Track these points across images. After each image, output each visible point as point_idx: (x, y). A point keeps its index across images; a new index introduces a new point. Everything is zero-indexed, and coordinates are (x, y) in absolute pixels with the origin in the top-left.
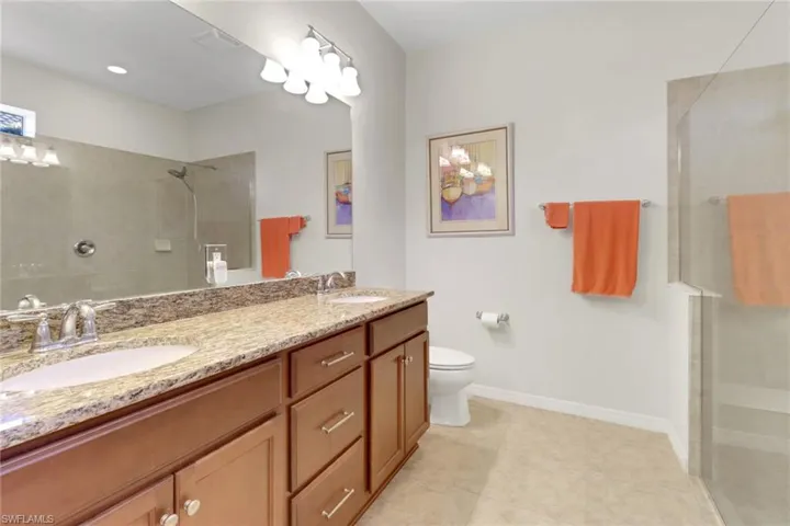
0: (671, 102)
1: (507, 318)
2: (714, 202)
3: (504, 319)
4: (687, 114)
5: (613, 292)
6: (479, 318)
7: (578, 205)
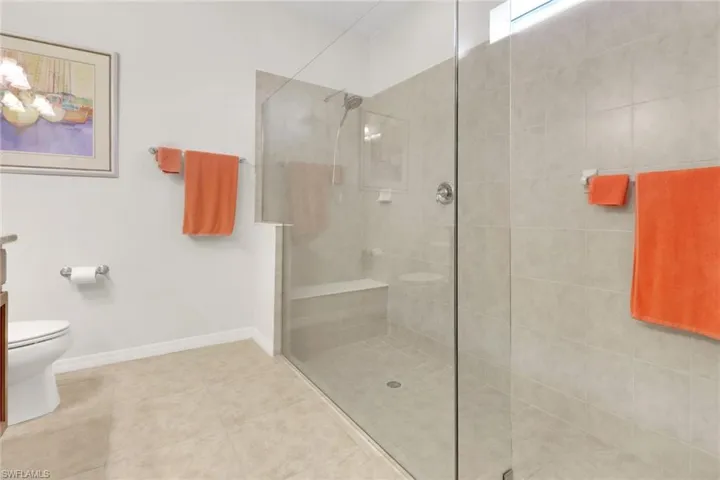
0: (259, 86)
1: (107, 270)
2: (282, 165)
3: (103, 272)
4: (268, 99)
5: (217, 232)
6: (67, 275)
7: (190, 154)
